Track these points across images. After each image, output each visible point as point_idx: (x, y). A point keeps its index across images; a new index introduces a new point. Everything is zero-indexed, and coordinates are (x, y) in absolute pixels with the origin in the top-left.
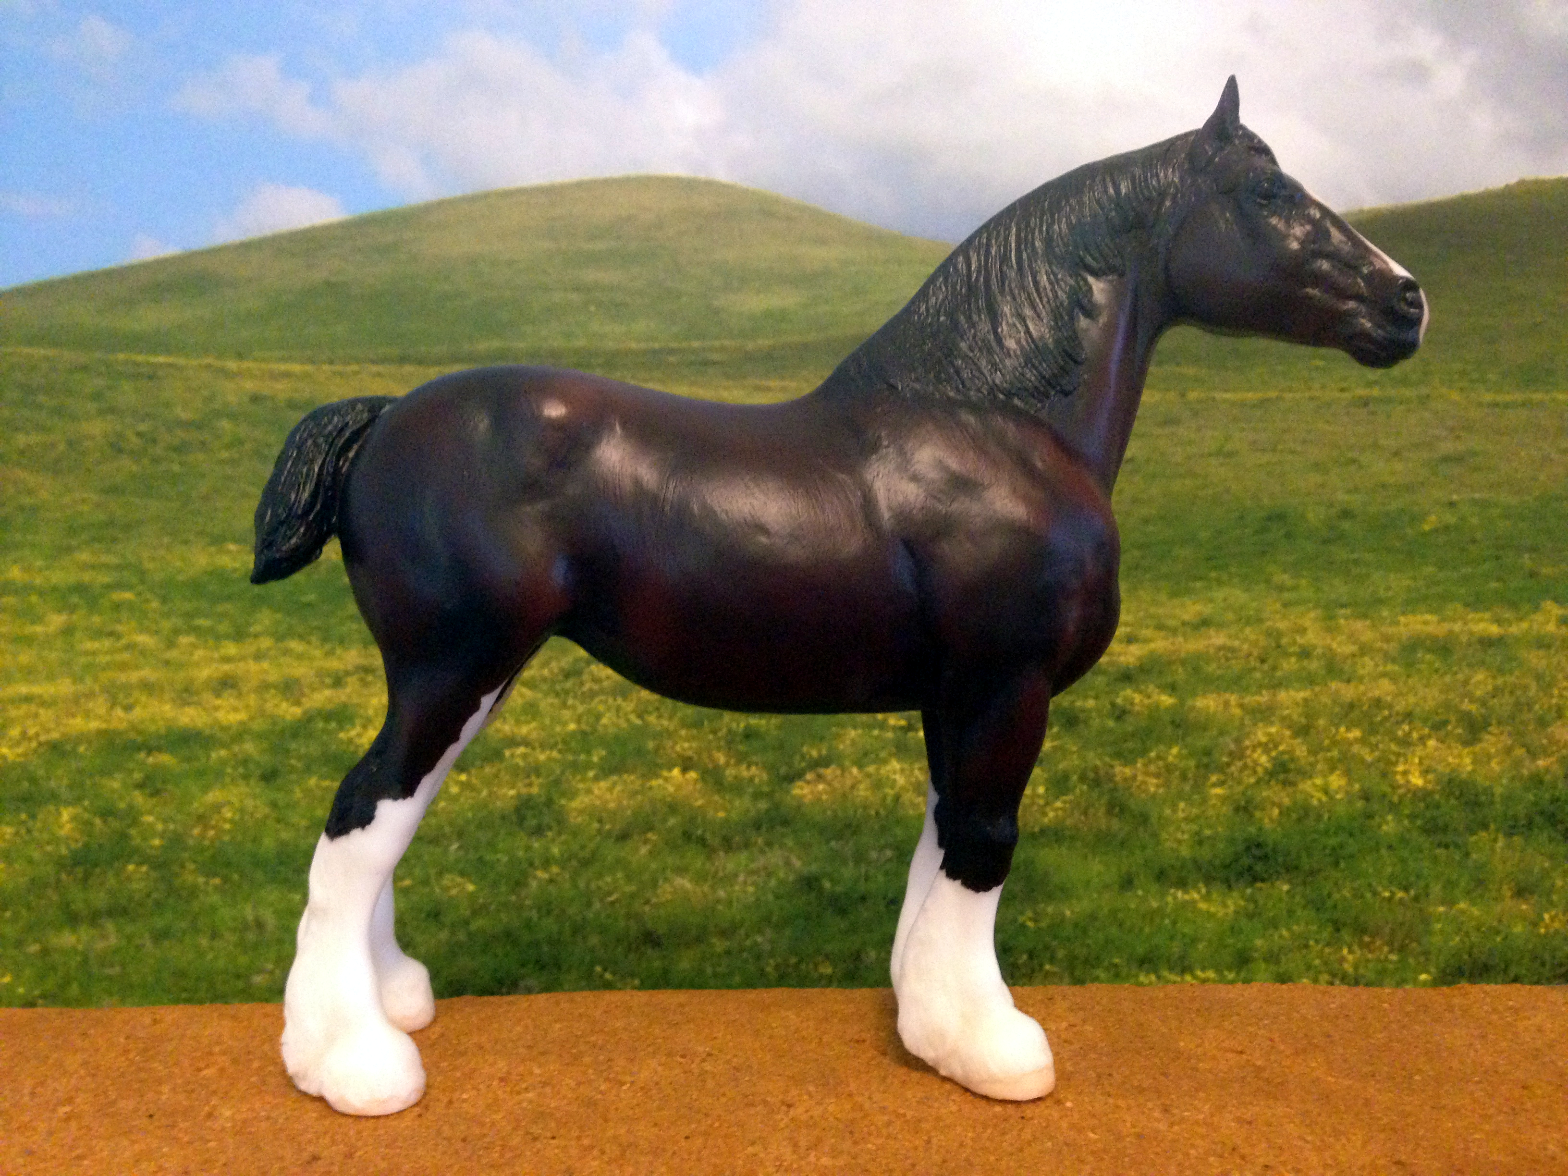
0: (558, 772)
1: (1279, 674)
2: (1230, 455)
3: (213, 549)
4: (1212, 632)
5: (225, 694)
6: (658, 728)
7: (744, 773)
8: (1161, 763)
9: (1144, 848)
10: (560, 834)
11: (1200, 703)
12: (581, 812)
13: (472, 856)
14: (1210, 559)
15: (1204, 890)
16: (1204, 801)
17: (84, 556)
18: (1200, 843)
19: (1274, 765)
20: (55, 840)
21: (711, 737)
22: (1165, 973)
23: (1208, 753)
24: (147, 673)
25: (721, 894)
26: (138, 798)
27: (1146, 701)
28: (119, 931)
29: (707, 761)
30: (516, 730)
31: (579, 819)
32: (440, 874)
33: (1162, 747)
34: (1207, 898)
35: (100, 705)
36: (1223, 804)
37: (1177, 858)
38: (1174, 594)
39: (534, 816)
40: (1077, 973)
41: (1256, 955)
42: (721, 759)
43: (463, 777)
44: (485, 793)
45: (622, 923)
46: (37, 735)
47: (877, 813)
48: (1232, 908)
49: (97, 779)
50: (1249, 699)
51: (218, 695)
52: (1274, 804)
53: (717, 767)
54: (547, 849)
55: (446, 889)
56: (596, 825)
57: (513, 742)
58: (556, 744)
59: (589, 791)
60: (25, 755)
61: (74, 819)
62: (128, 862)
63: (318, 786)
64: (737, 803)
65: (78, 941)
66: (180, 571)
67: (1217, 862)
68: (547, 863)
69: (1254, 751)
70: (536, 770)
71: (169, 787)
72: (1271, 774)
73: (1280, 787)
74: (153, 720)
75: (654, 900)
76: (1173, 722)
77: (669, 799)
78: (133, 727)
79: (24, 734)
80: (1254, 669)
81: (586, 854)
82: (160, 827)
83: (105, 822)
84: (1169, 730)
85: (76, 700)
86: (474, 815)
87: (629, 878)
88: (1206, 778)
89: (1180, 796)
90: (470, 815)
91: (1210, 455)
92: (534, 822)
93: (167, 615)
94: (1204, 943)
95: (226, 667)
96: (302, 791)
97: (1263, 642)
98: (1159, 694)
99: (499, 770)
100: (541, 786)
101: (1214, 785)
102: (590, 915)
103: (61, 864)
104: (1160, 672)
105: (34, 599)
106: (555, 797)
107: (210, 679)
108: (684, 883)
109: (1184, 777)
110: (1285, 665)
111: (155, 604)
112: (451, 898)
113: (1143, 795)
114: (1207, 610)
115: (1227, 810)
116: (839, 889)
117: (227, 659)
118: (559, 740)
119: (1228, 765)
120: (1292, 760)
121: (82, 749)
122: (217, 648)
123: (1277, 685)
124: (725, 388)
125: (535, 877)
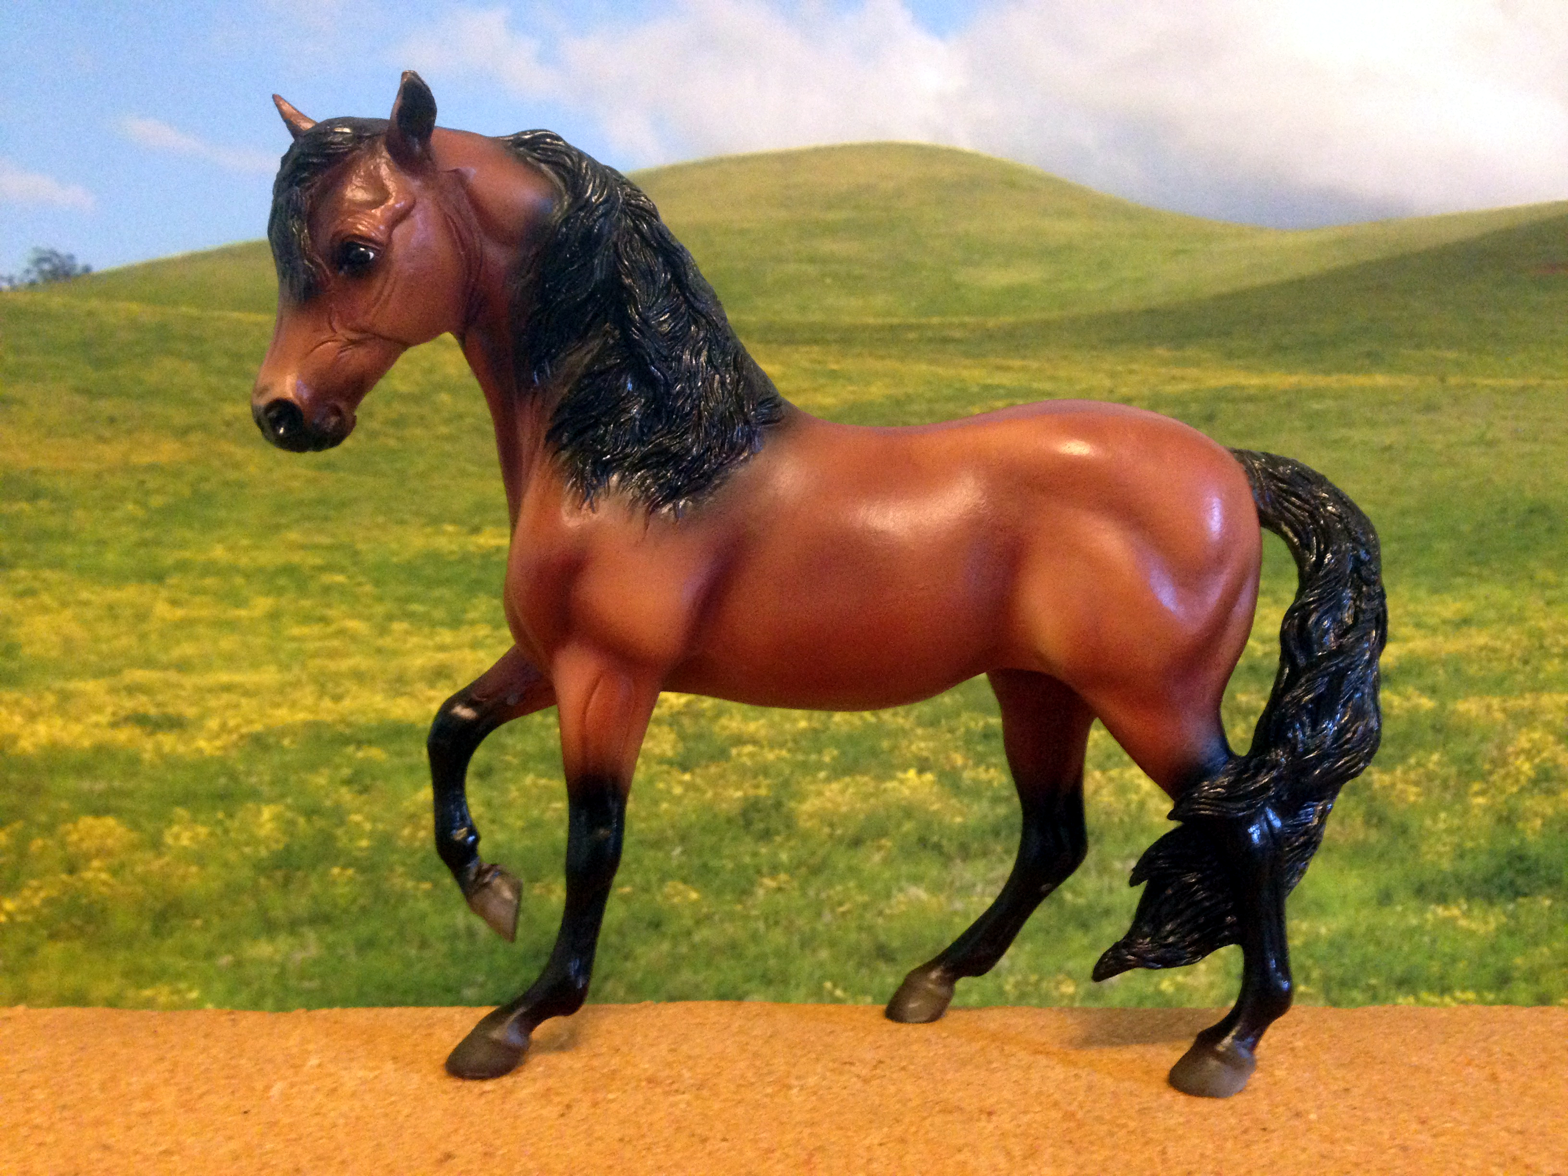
0: (787, 771)
1: (1541, 676)
2: (1491, 444)
3: (429, 530)
4: (1473, 631)
5: (439, 685)
6: (894, 726)
7: (982, 774)
8: (1421, 770)
9: (1403, 861)
10: (788, 838)
11: (1462, 706)
12: (811, 816)
13: (697, 862)
14: (1471, 553)
15: (1465, 907)
16: (1466, 811)
17: (293, 536)
18: (1462, 856)
19: (1538, 774)
20: (254, 841)
21: (949, 736)
22: (1424, 995)
23: (1470, 759)
24: (359, 661)
25: (958, 905)
26: (346, 795)
27: (1406, 704)
28: (321, 939)
29: (945, 761)
30: (743, 727)
31: (809, 824)
32: (662, 880)
33: (1421, 753)
34: (1467, 914)
35: (307, 695)
36: (1485, 814)
37: (1440, 871)
38: (1434, 591)
39: (762, 820)
40: (1335, 994)
41: (1516, 974)
42: (958, 759)
43: (687, 777)
44: (709, 794)
45: (853, 936)
46: (238, 727)
47: (1121, 821)
48: (1492, 925)
49: (303, 775)
50: (1511, 703)
51: (432, 685)
52: (1536, 814)
53: (954, 768)
54: (776, 854)
55: (667, 897)
56: (826, 830)
57: (739, 740)
58: (786, 742)
59: (820, 794)
60: (224, 748)
61: (276, 818)
62: (335, 865)
63: (535, 785)
64: (975, 807)
65: (276, 951)
66: (394, 553)
67: (1479, 876)
68: (775, 869)
69: (1517, 758)
70: (764, 770)
71: (379, 783)
72: (1535, 782)
73: (1543, 796)
74: (364, 713)
75: (888, 911)
76: (1433, 727)
77: (904, 803)
78: (343, 721)
79: (224, 727)
80: (1516, 672)
81: (815, 861)
82: (368, 826)
83: (309, 820)
84: (1430, 736)
85: (281, 690)
86: (698, 817)
87: (861, 887)
88: (1467, 785)
89: (1442, 806)
90: (694, 817)
91: (1471, 443)
92: (761, 826)
93: (380, 599)
94: (1465, 963)
95: (441, 656)
96: (518, 790)
97: (1525, 642)
98: (1420, 696)
99: (725, 770)
100: (769, 787)
101: (1477, 794)
102: (820, 927)
103: (260, 868)
104: (1420, 675)
105: (239, 580)
106: (785, 800)
107: (423, 669)
108: (919, 893)
109: (1445, 786)
110: (1549, 668)
111: (368, 588)
112: (674, 907)
113: (1402, 806)
114: (1468, 607)
115: (1488, 820)
116: (1081, 901)
117: (442, 648)
118: (789, 737)
119: (1491, 773)
120: (1557, 767)
121: (286, 742)
122: (431, 636)
123: (1539, 688)
124: (965, 367)
125: (761, 885)
